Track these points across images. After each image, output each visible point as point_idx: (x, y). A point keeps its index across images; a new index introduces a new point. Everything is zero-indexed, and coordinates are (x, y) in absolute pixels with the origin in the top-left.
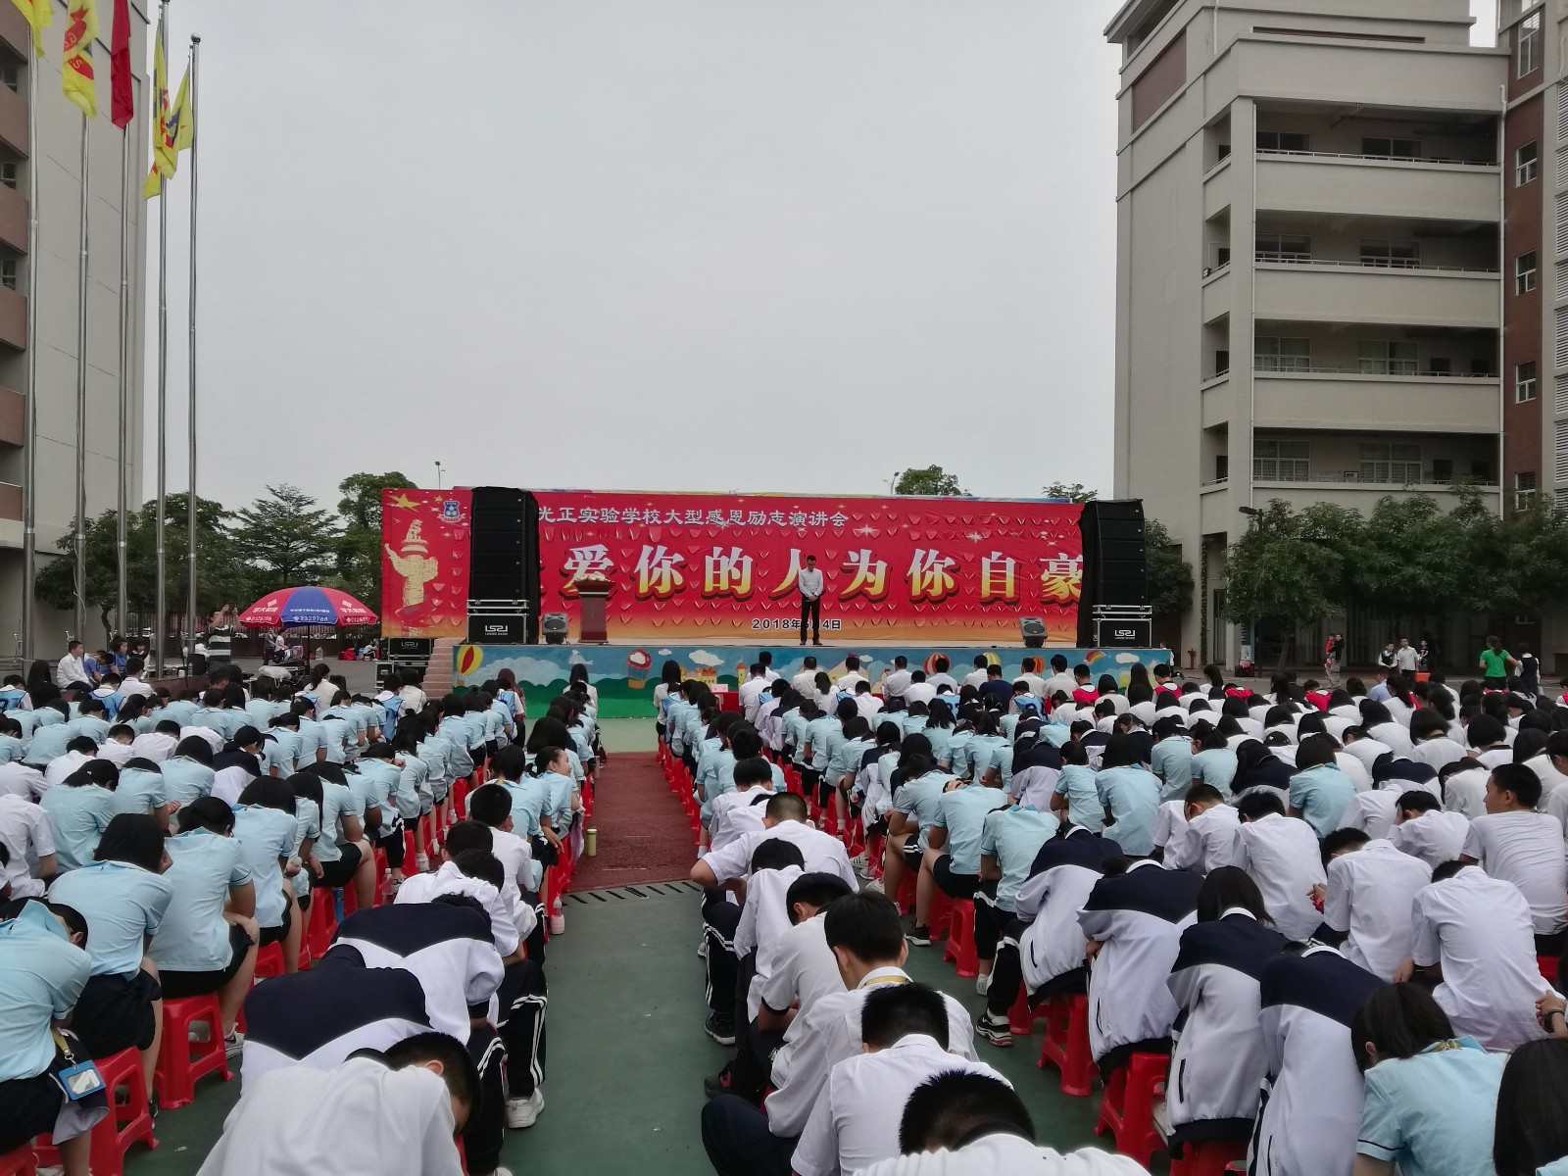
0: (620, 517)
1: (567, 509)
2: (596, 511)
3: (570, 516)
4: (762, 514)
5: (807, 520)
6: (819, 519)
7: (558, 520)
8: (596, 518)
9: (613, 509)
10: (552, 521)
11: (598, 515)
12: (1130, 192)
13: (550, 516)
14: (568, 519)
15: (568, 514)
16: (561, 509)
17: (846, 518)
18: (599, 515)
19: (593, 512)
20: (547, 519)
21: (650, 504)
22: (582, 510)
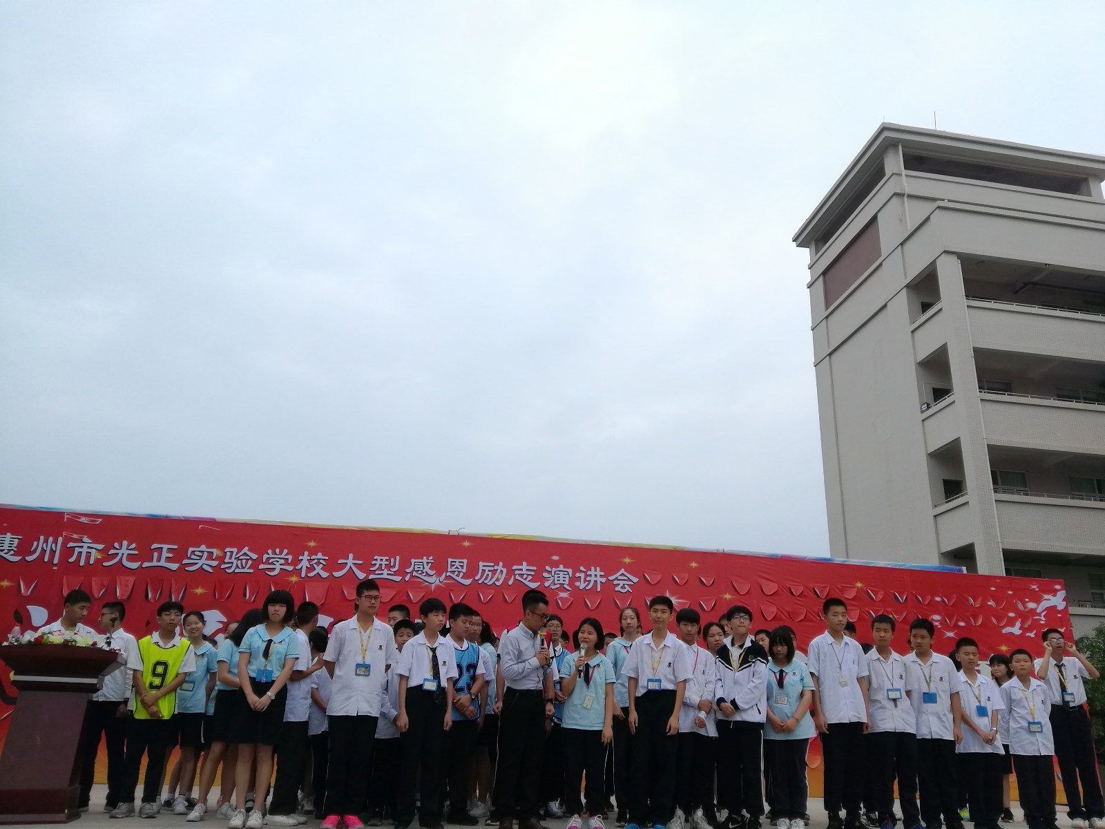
0: (256, 563)
1: (165, 547)
2: (216, 552)
3: (168, 560)
4: (500, 567)
5: (573, 580)
6: (593, 579)
7: (146, 565)
8: (215, 563)
9: (246, 550)
10: (134, 565)
11: (218, 558)
12: (827, 356)
13: (131, 558)
14: (163, 563)
15: (165, 554)
16: (155, 546)
17: (635, 580)
18: (221, 559)
19: (210, 555)
20: (125, 562)
21: (312, 544)
22: (191, 550)
